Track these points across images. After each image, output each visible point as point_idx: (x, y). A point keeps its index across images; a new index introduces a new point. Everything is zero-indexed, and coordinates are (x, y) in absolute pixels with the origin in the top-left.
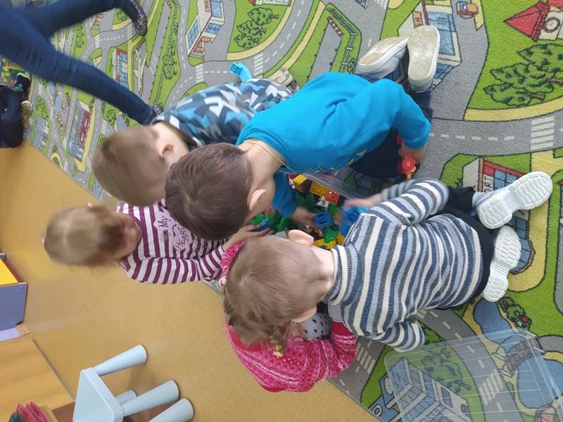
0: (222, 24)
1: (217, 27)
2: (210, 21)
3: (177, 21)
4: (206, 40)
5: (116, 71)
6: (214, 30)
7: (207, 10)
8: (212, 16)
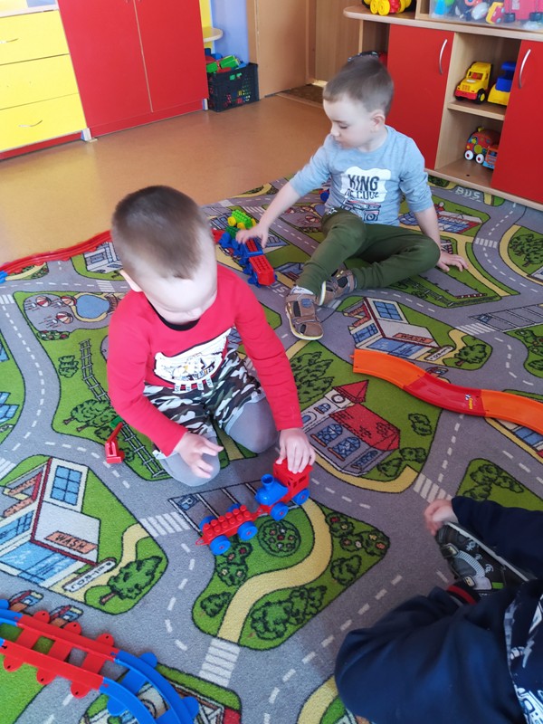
0: (357, 346)
1: (361, 339)
2: (379, 333)
3: (429, 298)
4: (361, 322)
5: (449, 217)
6: (362, 335)
7: (400, 336)
8: (384, 337)
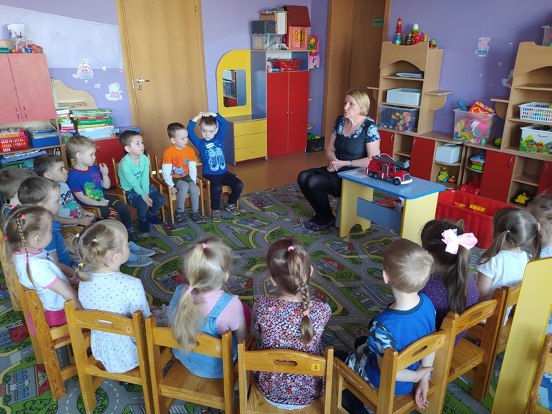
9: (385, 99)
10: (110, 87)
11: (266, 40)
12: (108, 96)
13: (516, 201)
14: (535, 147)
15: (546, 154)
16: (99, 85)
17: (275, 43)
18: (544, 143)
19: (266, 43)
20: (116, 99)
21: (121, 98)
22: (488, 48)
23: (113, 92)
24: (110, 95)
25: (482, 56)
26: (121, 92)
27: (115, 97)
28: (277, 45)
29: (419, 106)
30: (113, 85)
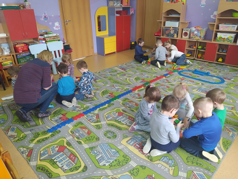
9: (164, 25)
10: (55, 24)
11: (115, 2)
12: (54, 28)
13: (219, 61)
14: (222, 40)
15: (226, 42)
16: (51, 23)
17: (118, 4)
18: (226, 38)
19: (115, 3)
20: (58, 29)
21: (59, 28)
22: (205, 3)
23: (56, 26)
24: (55, 27)
25: (203, 7)
26: (59, 26)
27: (57, 28)
28: (119, 4)
29: (179, 27)
30: (56, 23)
